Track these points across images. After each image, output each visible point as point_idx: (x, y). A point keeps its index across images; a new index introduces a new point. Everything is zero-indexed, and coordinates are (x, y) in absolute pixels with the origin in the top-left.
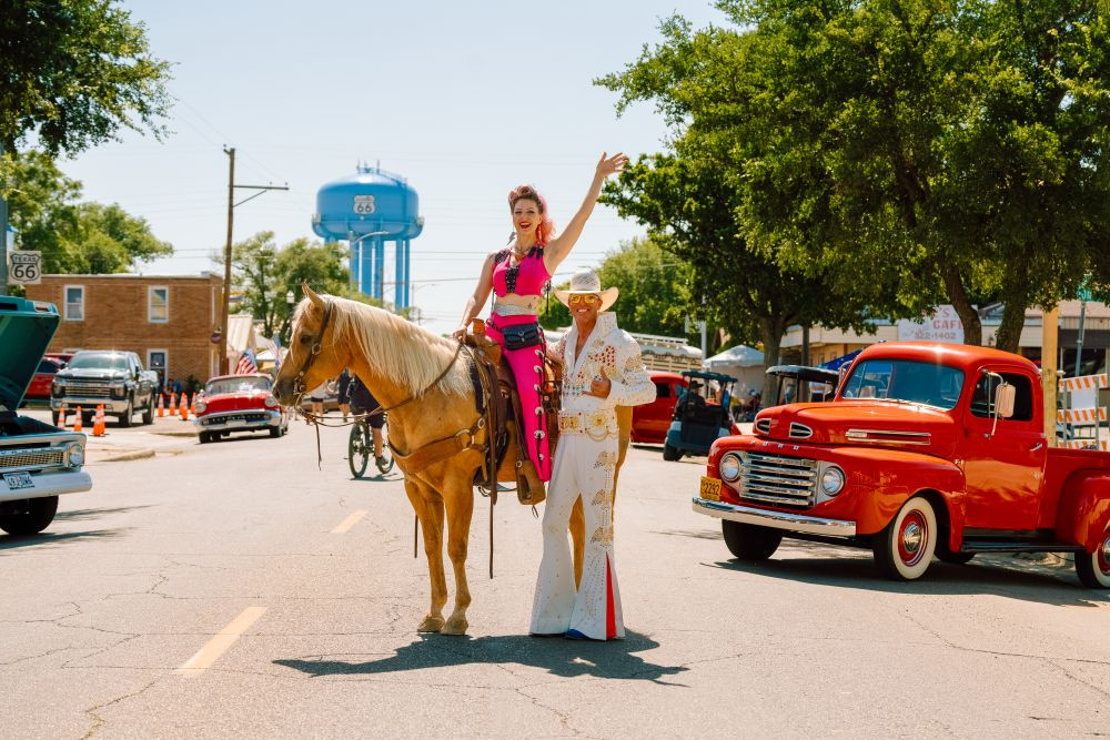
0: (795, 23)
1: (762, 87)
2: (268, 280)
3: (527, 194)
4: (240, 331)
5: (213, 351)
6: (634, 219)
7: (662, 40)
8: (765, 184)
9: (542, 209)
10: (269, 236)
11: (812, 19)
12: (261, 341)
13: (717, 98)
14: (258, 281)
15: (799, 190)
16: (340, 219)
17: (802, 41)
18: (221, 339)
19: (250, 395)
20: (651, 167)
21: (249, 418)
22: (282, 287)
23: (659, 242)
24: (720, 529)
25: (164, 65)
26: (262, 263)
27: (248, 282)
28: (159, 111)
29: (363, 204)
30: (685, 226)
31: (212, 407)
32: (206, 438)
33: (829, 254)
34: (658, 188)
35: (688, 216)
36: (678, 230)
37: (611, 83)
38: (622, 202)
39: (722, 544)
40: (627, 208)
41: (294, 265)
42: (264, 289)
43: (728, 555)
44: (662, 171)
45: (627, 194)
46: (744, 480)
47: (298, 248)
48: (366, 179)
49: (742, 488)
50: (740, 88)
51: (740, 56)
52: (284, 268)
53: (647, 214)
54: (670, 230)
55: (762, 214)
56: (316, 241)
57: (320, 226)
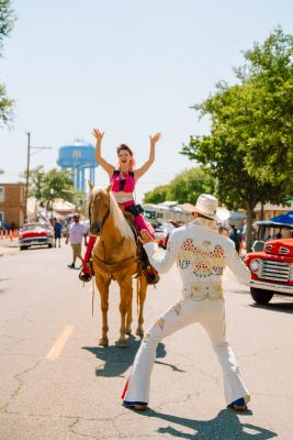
0: (271, 83)
1: (258, 109)
2: (42, 184)
3: (124, 147)
4: (32, 204)
5: (21, 213)
6: (195, 161)
7: (217, 90)
8: (256, 148)
9: (131, 154)
10: (41, 167)
11: (278, 82)
12: (40, 209)
13: (240, 114)
14: (38, 185)
15: (271, 150)
16: (67, 160)
17: (273, 90)
18: (24, 209)
19: (39, 232)
20: (201, 140)
21: (40, 240)
22: (47, 187)
23: (205, 170)
24: (249, 290)
25: (13, 101)
26: (39, 178)
27: (34, 185)
28: (11, 120)
29: (77, 154)
30: (215, 164)
31: (25, 236)
32: (23, 248)
33: (283, 177)
34: (205, 149)
35: (217, 159)
36: (213, 166)
37: (196, 108)
38: (190, 154)
39: (250, 296)
40: (193, 156)
41: (51, 179)
42: (40, 187)
43: (253, 302)
44: (206, 142)
45: (192, 151)
46: (260, 271)
47: (54, 172)
48: (77, 144)
49: (259, 274)
50: (249, 109)
51: (250, 97)
52: (48, 180)
53: (201, 159)
54: (209, 165)
55: (255, 160)
56: (59, 169)
57: (60, 162)
